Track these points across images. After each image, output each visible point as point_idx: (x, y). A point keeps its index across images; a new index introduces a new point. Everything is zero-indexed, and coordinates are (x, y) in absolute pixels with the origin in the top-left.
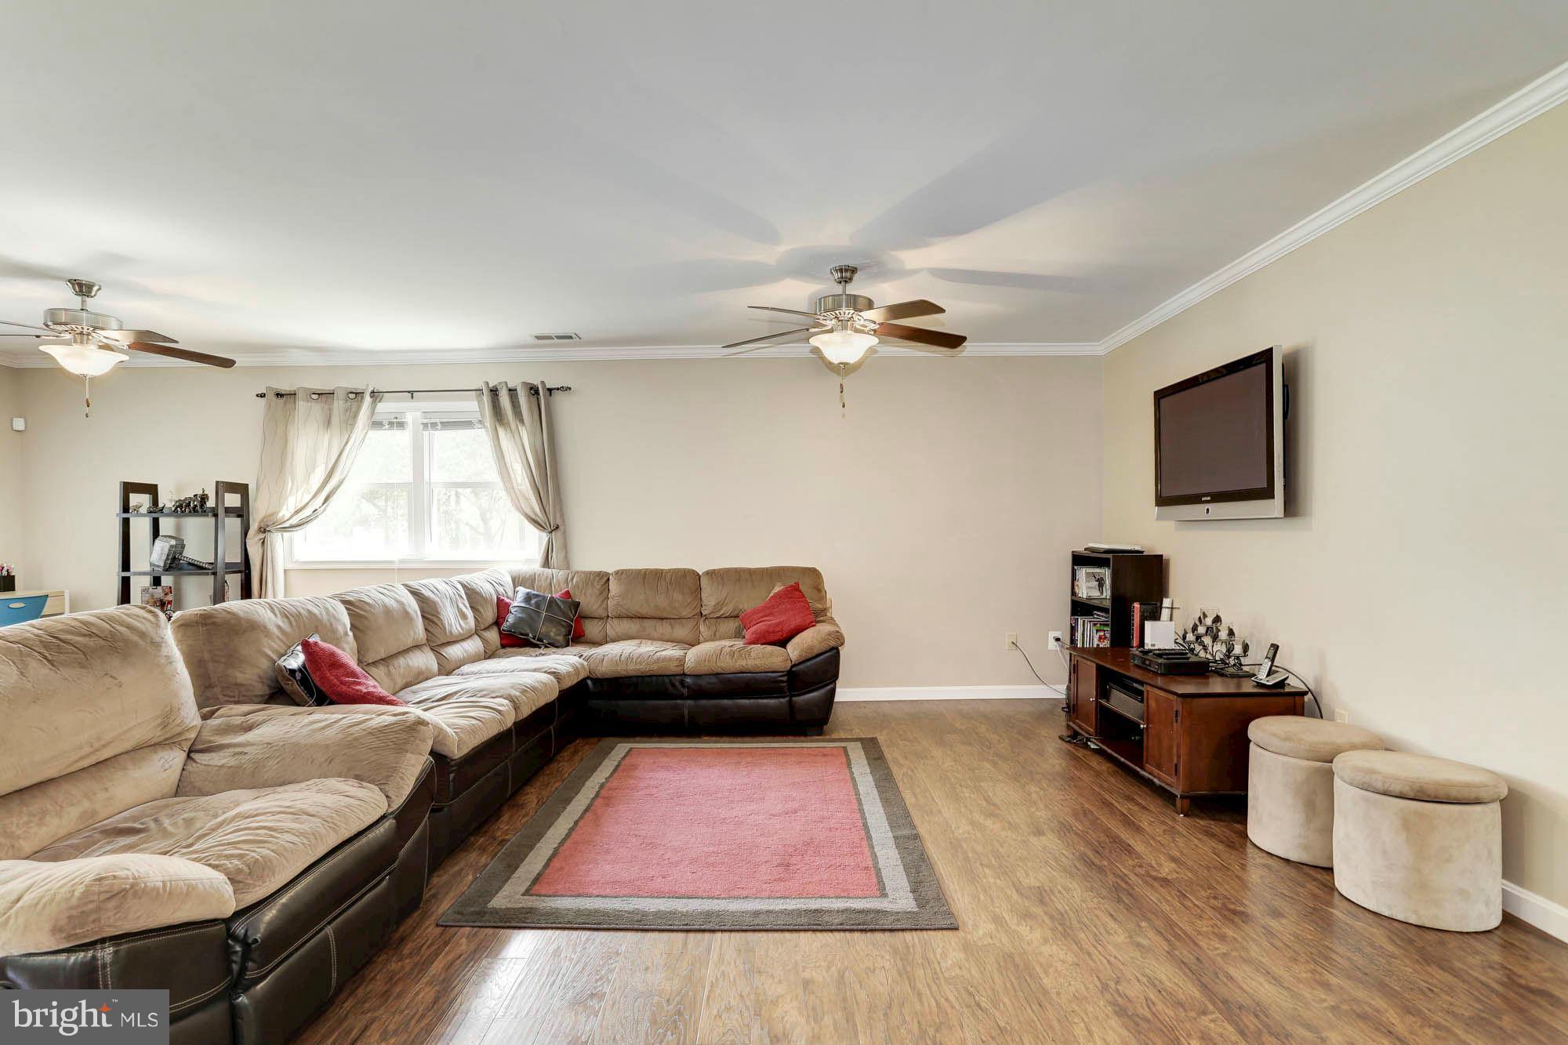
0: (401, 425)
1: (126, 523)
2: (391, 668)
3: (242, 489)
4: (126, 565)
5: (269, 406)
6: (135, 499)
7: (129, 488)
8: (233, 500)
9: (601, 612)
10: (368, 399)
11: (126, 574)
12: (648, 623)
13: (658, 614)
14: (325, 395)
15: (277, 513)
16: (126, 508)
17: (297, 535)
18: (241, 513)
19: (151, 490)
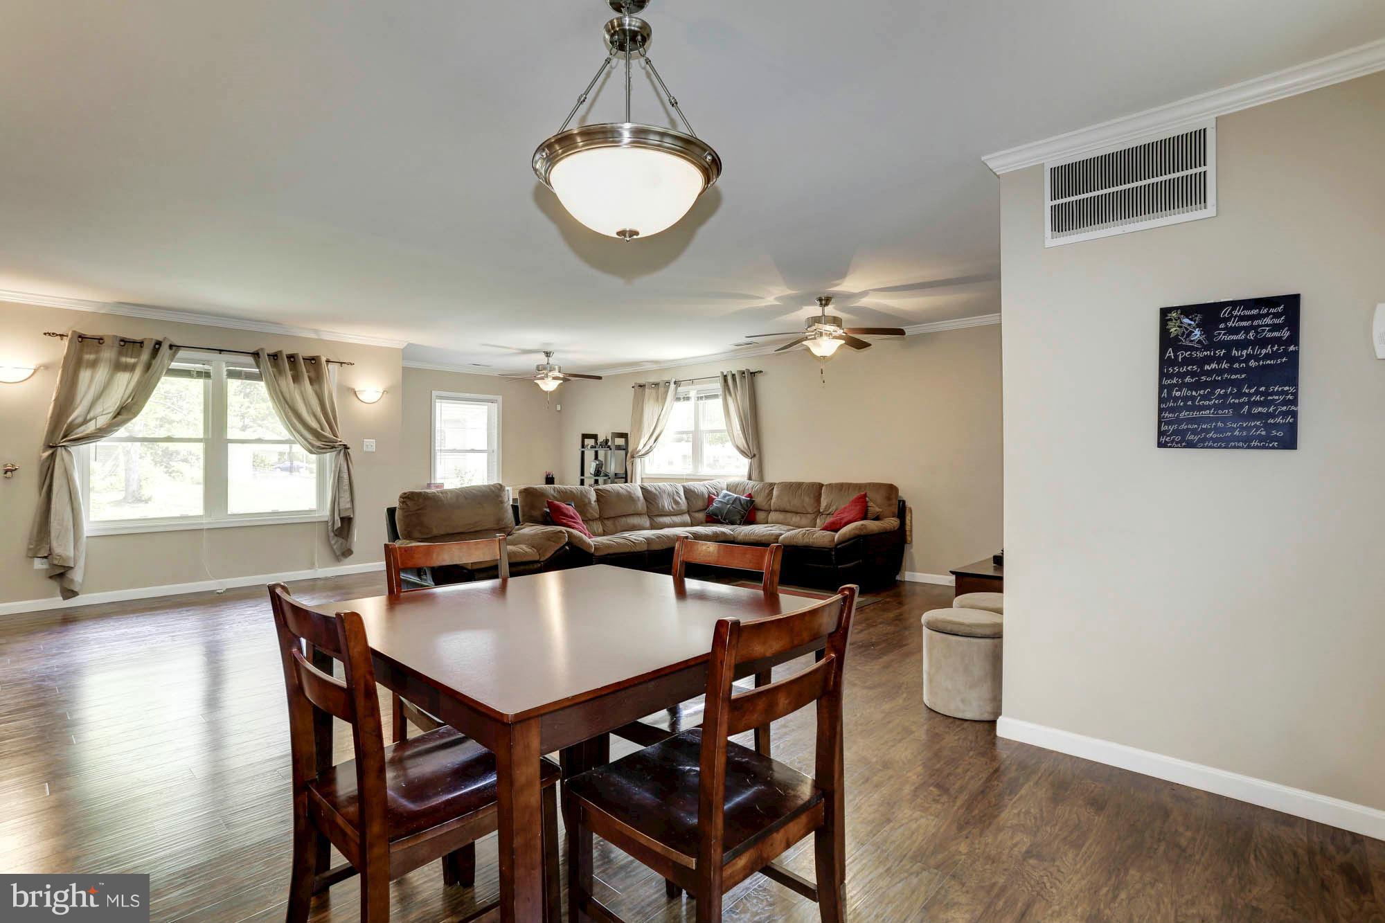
0: (688, 399)
1: (583, 453)
2: (616, 522)
3: (624, 436)
4: (582, 474)
5: (635, 392)
6: (587, 441)
7: (585, 436)
8: (620, 441)
9: (766, 507)
10: (672, 386)
11: (583, 477)
12: (789, 515)
13: (794, 509)
14: (657, 384)
15: (636, 449)
16: (583, 446)
17: (646, 458)
18: (625, 448)
19: (595, 437)
